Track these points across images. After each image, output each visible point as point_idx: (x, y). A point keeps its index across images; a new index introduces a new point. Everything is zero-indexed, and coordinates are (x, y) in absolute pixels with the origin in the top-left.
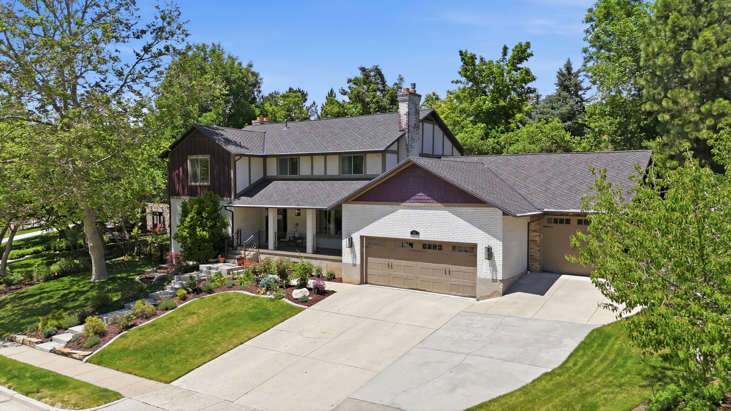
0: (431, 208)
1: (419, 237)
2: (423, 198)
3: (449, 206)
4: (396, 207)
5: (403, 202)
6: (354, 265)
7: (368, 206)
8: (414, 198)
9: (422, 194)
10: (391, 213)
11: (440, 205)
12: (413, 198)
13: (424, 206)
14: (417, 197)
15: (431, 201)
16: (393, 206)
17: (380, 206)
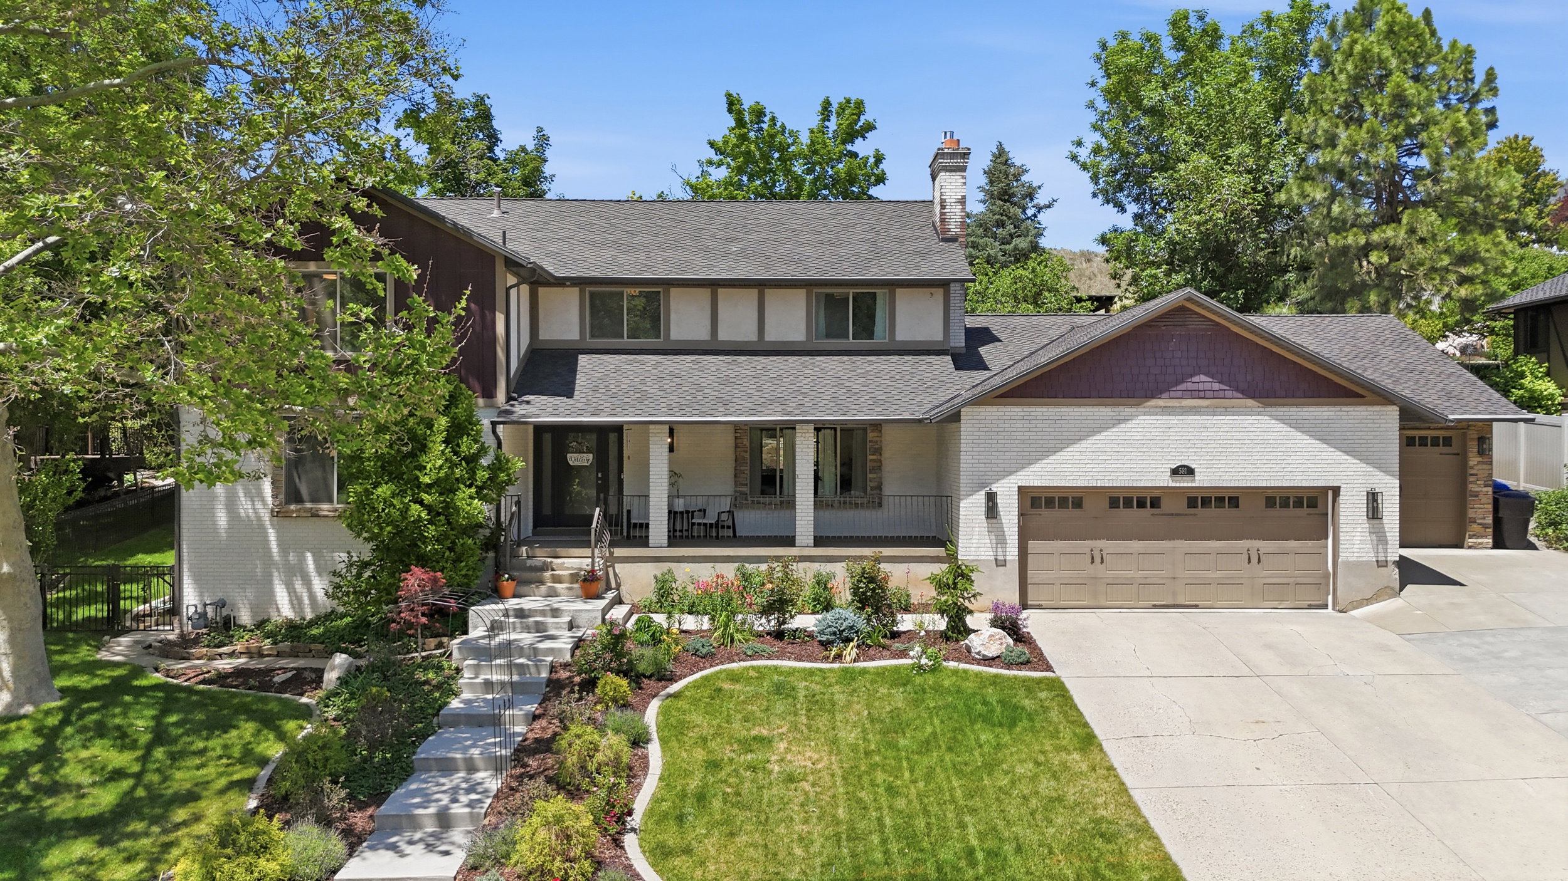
0: (1226, 411)
1: (1193, 481)
2: (1208, 386)
3: (1271, 405)
4: (1128, 410)
5: (1153, 397)
6: (1000, 563)
7: (1044, 409)
8: (1183, 387)
9: (1203, 378)
10: (1114, 426)
11: (1250, 402)
12: (1179, 388)
13: (1207, 407)
14: (1190, 386)
15: (1229, 394)
16: (1121, 408)
17: (1083, 409)
